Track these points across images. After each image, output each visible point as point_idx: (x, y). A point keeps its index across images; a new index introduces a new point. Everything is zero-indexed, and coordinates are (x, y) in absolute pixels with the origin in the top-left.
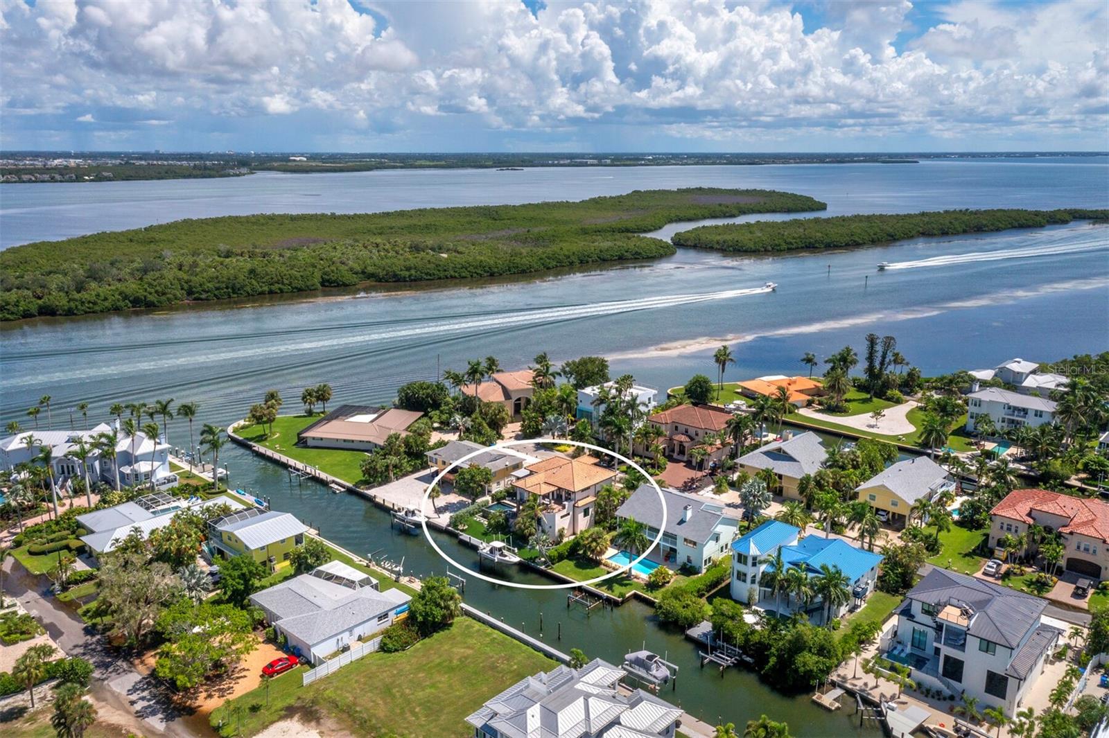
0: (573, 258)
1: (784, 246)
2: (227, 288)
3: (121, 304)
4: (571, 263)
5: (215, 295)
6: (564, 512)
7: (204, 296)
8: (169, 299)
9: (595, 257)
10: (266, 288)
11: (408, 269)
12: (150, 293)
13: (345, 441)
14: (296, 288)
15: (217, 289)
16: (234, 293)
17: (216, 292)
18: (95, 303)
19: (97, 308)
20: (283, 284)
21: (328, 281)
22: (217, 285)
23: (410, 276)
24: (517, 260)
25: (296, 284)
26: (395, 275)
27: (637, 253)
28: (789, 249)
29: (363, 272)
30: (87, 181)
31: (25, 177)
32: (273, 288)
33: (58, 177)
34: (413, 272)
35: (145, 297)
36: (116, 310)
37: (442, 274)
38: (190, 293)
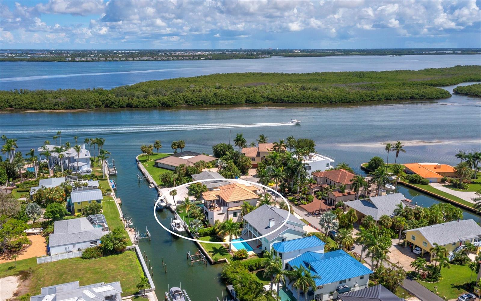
0: (381, 97)
2: (202, 101)
3: (157, 104)
4: (380, 99)
5: (196, 104)
6: (221, 212)
7: (191, 104)
8: (176, 104)
9: (396, 97)
10: (219, 102)
11: (288, 97)
12: (169, 101)
13: (171, 166)
14: (232, 103)
15: (198, 101)
16: (205, 103)
17: (197, 102)
18: (147, 104)
19: (147, 106)
20: (227, 101)
21: (249, 100)
22: (198, 99)
23: (288, 101)
24: (348, 96)
25: (233, 101)
26: (281, 100)
27: (422, 96)
29: (267, 98)
30: (202, 60)
31: (180, 58)
32: (222, 102)
33: (192, 58)
34: (290, 99)
35: (167, 102)
36: (155, 107)
37: (305, 101)
38: (186, 102)
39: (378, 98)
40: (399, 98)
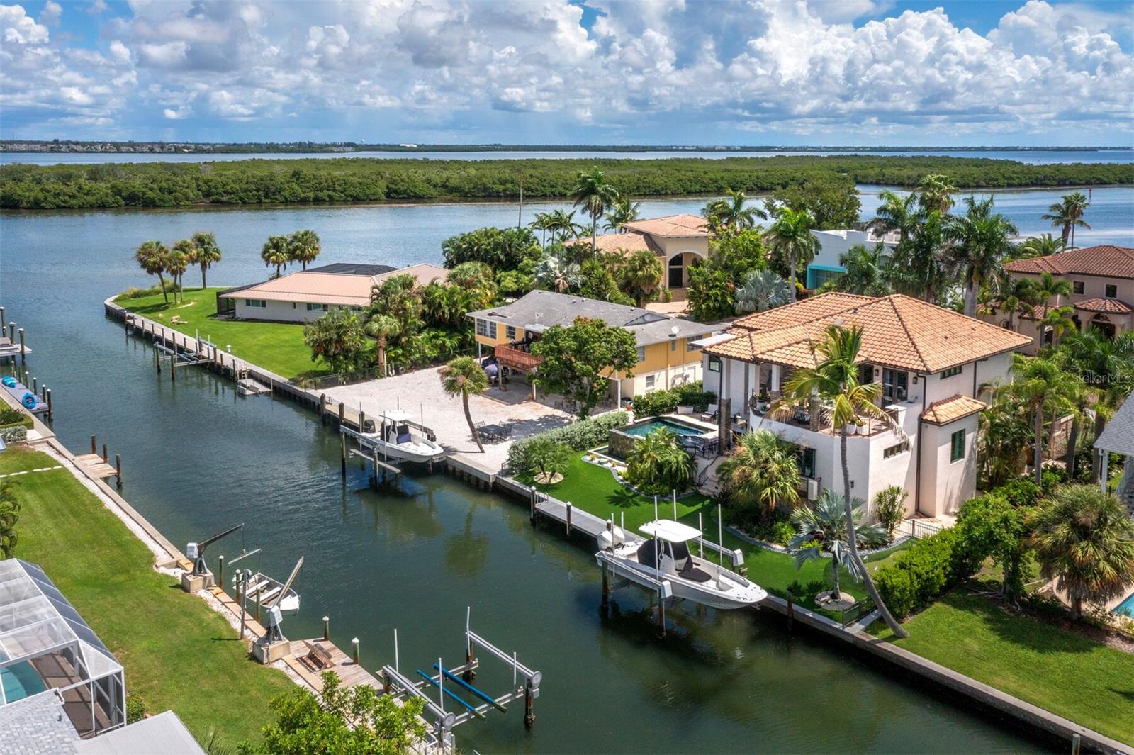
1: (1002, 181)
2: (258, 190)
3: (110, 199)
5: (241, 199)
7: (224, 199)
8: (176, 199)
9: (750, 184)
10: (311, 195)
11: (503, 182)
12: (151, 190)
14: (351, 196)
15: (246, 191)
16: (266, 196)
17: (242, 195)
18: (73, 197)
19: (74, 202)
20: (334, 190)
21: (395, 191)
22: (245, 186)
23: (504, 191)
25: (351, 191)
26: (486, 189)
28: (1009, 185)
29: (444, 186)
32: (320, 194)
34: (509, 186)
35: (144, 193)
36: (102, 207)
37: (548, 191)
38: (207, 194)
39: (717, 187)
40: (758, 187)
